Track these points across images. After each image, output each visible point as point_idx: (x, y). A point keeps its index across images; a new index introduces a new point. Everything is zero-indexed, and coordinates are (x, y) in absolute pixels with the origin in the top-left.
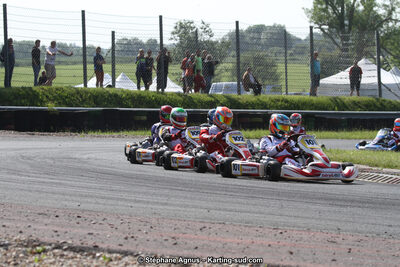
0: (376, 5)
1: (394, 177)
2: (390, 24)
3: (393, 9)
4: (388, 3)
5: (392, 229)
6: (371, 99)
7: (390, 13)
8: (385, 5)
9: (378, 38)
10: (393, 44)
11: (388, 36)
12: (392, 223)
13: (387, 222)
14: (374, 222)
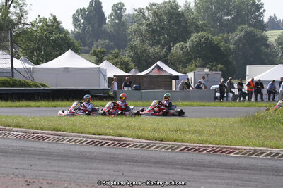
0: (9, 12)
1: (21, 134)
2: (20, 26)
3: (22, 16)
4: (18, 11)
5: (17, 171)
6: (6, 78)
7: (20, 19)
8: (16, 13)
9: (11, 36)
10: (22, 40)
11: (18, 35)
12: (18, 166)
13: (14, 166)
14: (5, 166)
